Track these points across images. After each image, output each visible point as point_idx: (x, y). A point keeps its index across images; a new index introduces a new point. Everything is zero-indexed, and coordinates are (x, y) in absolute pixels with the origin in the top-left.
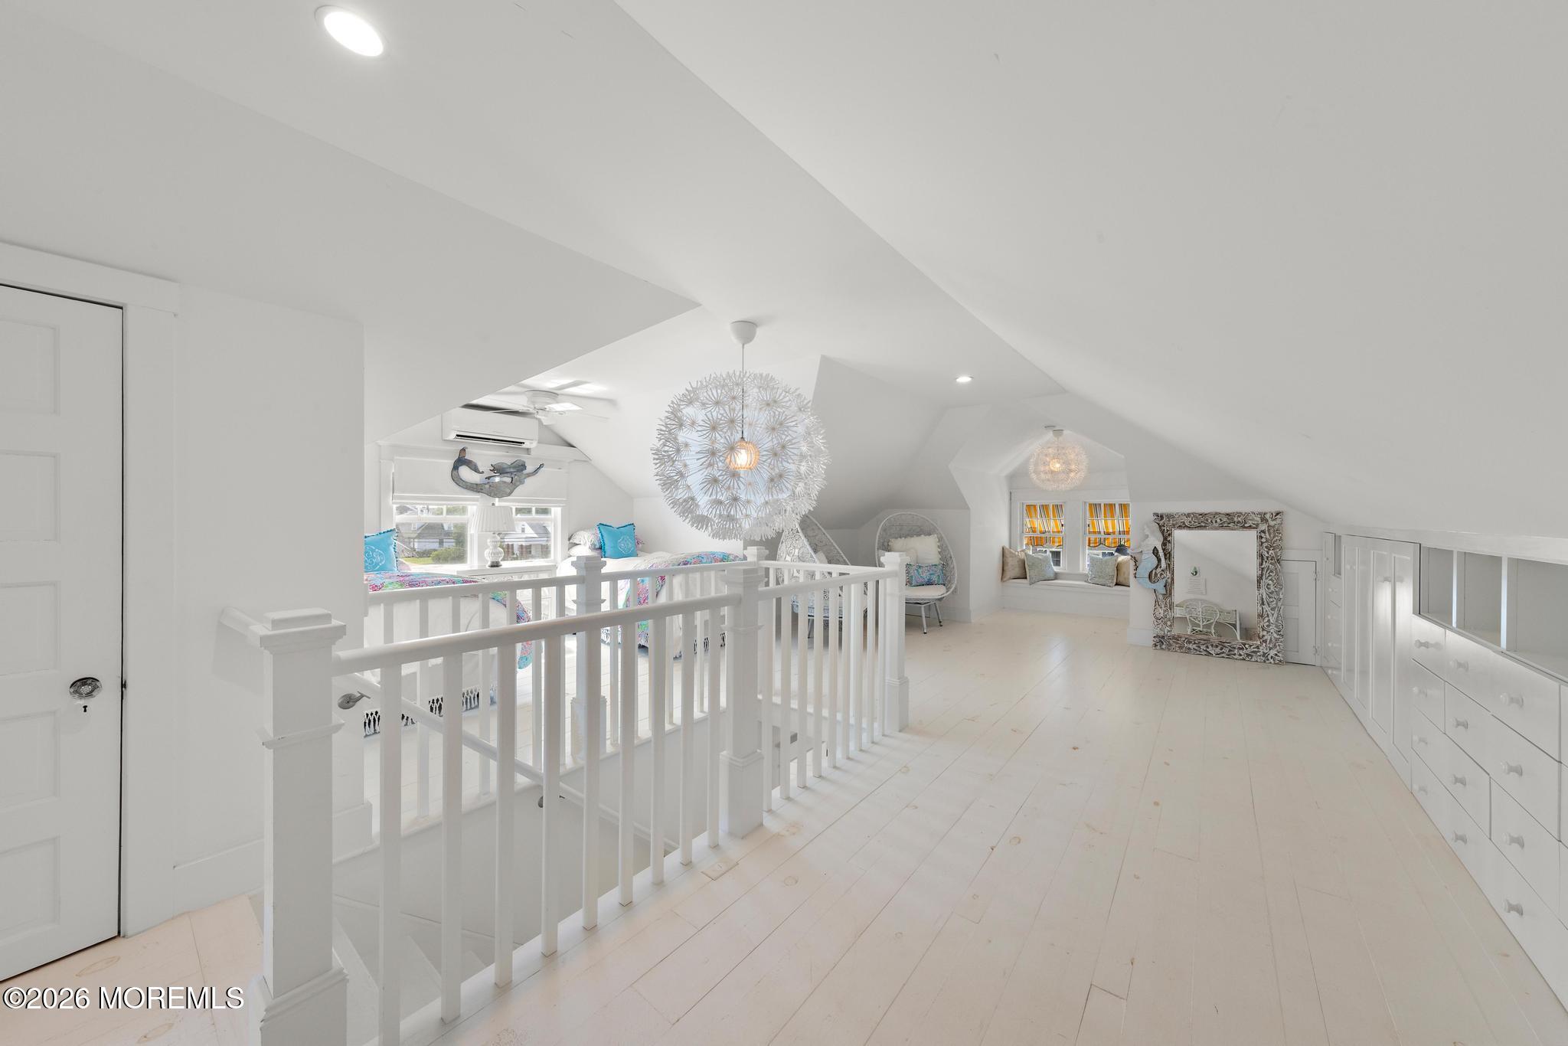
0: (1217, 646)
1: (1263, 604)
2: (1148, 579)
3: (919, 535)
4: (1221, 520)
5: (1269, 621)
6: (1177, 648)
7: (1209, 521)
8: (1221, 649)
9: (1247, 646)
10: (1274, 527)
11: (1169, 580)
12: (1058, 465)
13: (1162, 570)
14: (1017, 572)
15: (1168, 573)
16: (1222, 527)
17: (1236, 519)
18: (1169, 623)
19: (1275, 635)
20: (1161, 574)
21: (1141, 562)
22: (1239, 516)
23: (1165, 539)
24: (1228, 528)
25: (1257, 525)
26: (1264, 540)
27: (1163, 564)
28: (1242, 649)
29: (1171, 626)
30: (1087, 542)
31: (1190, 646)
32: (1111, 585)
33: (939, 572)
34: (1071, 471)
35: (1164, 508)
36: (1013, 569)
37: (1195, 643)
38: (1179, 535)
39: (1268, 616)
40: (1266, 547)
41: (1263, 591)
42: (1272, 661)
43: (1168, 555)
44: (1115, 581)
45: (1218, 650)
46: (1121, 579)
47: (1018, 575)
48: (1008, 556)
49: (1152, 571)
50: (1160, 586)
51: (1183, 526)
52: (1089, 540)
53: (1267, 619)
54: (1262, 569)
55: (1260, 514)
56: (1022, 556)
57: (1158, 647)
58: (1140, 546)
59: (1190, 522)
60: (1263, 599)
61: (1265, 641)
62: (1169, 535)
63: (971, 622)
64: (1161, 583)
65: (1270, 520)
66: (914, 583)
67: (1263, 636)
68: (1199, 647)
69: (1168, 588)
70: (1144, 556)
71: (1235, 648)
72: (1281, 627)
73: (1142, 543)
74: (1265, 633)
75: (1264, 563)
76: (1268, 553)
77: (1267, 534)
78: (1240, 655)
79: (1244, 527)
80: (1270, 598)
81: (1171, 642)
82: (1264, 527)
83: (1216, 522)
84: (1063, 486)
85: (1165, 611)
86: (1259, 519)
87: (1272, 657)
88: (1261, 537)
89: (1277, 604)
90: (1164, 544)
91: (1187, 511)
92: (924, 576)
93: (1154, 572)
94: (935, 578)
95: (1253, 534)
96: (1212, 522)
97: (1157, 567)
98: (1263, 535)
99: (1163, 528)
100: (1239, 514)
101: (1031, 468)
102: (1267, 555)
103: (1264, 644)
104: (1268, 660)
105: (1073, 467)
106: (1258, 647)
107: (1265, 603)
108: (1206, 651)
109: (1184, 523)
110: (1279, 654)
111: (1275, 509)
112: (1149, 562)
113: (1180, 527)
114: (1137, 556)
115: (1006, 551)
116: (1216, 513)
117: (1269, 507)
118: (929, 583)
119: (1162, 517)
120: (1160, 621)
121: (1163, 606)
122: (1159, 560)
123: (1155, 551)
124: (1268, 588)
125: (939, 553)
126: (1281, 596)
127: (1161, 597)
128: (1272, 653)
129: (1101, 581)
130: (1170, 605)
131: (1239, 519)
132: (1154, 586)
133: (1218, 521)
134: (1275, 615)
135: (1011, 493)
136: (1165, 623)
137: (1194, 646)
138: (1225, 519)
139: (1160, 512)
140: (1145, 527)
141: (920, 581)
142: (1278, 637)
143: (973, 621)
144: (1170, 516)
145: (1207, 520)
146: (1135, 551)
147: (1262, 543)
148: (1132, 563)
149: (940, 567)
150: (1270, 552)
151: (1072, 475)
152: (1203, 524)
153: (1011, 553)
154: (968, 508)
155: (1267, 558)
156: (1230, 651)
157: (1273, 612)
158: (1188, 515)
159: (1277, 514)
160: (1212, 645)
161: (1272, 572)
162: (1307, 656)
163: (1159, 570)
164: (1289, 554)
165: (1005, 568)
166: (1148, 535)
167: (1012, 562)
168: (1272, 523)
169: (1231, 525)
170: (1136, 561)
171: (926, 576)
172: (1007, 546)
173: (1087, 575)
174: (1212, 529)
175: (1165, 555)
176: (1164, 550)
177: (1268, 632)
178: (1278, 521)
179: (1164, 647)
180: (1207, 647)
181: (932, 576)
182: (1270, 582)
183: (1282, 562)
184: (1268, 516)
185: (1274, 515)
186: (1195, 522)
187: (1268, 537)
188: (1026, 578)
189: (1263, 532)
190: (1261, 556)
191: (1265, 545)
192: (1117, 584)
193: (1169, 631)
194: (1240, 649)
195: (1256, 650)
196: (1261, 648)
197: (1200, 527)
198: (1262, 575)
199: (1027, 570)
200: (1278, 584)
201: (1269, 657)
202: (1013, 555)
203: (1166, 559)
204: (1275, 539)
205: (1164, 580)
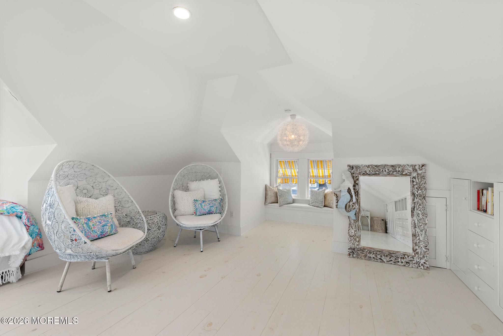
0: (387, 256)
1: (415, 227)
2: (344, 209)
3: (207, 179)
4: (388, 169)
5: (419, 239)
6: (363, 257)
7: (381, 170)
8: (390, 258)
9: (406, 256)
10: (421, 174)
11: (358, 210)
12: (293, 136)
13: (354, 203)
14: (273, 199)
15: (357, 205)
16: (389, 174)
17: (397, 169)
18: (357, 239)
19: (424, 249)
20: (353, 206)
21: (340, 197)
22: (399, 167)
23: (355, 182)
24: (392, 175)
25: (410, 173)
26: (415, 183)
27: (354, 200)
28: (404, 258)
29: (359, 241)
30: (310, 181)
31: (371, 255)
32: (321, 207)
33: (217, 204)
34: (301, 140)
35: (353, 162)
36: (271, 198)
37: (374, 254)
38: (363, 179)
39: (419, 236)
40: (417, 188)
41: (415, 218)
42: (422, 267)
43: (357, 193)
44: (323, 205)
45: (388, 259)
46: (327, 204)
47: (274, 201)
48: (268, 190)
49: (347, 204)
50: (352, 214)
51: (365, 174)
52: (311, 180)
53: (418, 238)
54: (415, 203)
55: (412, 166)
56: (276, 190)
57: (351, 256)
58: (339, 187)
59: (370, 171)
60: (415, 223)
61: (418, 253)
62: (357, 179)
63: (241, 236)
64: (353, 212)
65: (418, 170)
66: (198, 214)
67: (416, 249)
68: (376, 256)
69: (357, 215)
70: (342, 194)
71: (398, 258)
72: (427, 243)
73: (341, 185)
74: (417, 247)
75: (416, 199)
76: (417, 192)
77: (417, 180)
78: (402, 262)
79: (402, 174)
80: (420, 223)
81: (359, 252)
82: (414, 174)
83: (385, 171)
84: (296, 149)
85: (355, 231)
86: (411, 169)
87: (422, 265)
88: (413, 181)
89: (424, 227)
90: (354, 186)
91: (368, 164)
92: (206, 208)
93: (348, 205)
94: (213, 209)
95: (407, 179)
96: (383, 171)
97: (350, 201)
98: (414, 180)
99: (353, 175)
100: (399, 166)
101: (279, 138)
102: (417, 194)
103: (417, 255)
104: (420, 266)
105: (302, 138)
106: (413, 257)
107: (417, 226)
108: (381, 259)
109: (366, 171)
110: (426, 263)
111: (421, 163)
112: (345, 198)
113: (364, 174)
114: (338, 193)
115: (267, 187)
116: (386, 165)
117: (417, 161)
118: (210, 213)
119: (353, 167)
120: (352, 238)
121: (354, 228)
122: (351, 197)
123: (349, 190)
124: (419, 216)
125: (220, 191)
126: (427, 222)
127: (352, 221)
128: (422, 261)
129: (317, 205)
130: (358, 227)
131: (400, 169)
132: (348, 214)
133: (387, 170)
134: (423, 235)
135: (271, 154)
136: (355, 240)
137: (374, 256)
138: (391, 169)
139: (351, 164)
140: (343, 174)
141: (203, 211)
142: (426, 250)
143: (241, 235)
144: (357, 167)
145: (380, 170)
146: (336, 190)
147: (414, 185)
148: (335, 198)
149: (219, 201)
150: (419, 191)
151: (301, 143)
152: (377, 173)
153: (270, 188)
154: (238, 161)
155: (417, 195)
156: (395, 259)
157: (422, 233)
158: (368, 166)
159: (423, 166)
160: (384, 255)
161: (420, 205)
162: (441, 262)
163: (351, 203)
164: (430, 193)
165: (266, 197)
166: (344, 180)
167: (270, 194)
168: (420, 172)
169: (395, 173)
170: (337, 197)
171: (207, 208)
172: (268, 184)
173: (309, 201)
174: (383, 176)
175: (355, 193)
176: (354, 189)
177: (419, 247)
178: (424, 171)
179: (355, 256)
180: (381, 256)
181: (212, 208)
182: (420, 212)
183: (426, 198)
184: (417, 167)
185: (421, 166)
186: (373, 171)
187: (417, 181)
188: (278, 203)
189: (414, 177)
190: (413, 194)
191: (416, 186)
192: (324, 206)
193: (357, 245)
194: (401, 258)
195: (411, 259)
196: (415, 258)
197: (375, 174)
198: (414, 207)
199: (278, 198)
200: (425, 215)
201: (420, 264)
202: (271, 190)
203: (355, 195)
204: (422, 183)
205: (355, 210)
